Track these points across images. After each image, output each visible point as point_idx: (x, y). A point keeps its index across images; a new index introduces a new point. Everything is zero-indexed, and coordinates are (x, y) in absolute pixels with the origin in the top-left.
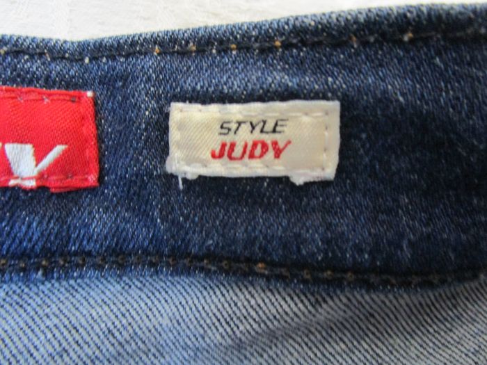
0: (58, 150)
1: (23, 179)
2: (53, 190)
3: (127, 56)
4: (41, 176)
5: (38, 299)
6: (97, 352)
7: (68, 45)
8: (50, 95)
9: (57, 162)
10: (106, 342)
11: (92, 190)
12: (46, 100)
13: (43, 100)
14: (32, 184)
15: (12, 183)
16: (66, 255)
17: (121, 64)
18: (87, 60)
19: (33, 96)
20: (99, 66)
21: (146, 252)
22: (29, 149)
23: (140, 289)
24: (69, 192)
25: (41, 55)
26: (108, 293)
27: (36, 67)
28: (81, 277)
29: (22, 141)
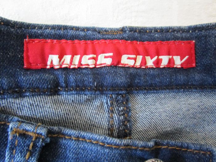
0: (187, 57)
1: (177, 65)
2: (184, 68)
3: (206, 30)
4: (182, 65)
5: (178, 97)
6: (196, 111)
7: (186, 28)
8: (184, 42)
9: (186, 60)
10: (198, 109)
11: (193, 68)
12: (183, 44)
13: (181, 44)
14: (179, 66)
15: (175, 66)
16: (188, 85)
17: (203, 33)
18: (191, 32)
19: (180, 43)
20: (196, 33)
21: (210, 84)
22: (179, 57)
23: (204, 95)
24: (187, 69)
25: (179, 31)
26: (195, 96)
27: (179, 35)
28: (191, 91)
29: (177, 55)
